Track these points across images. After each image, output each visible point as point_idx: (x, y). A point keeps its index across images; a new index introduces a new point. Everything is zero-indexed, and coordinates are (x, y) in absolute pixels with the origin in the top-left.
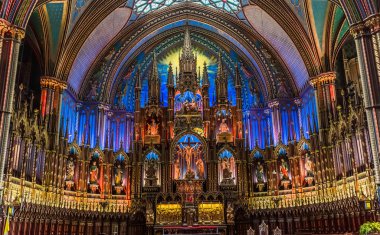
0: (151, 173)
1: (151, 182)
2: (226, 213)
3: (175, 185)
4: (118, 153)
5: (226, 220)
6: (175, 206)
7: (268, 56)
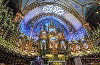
0: (44, 46)
1: (44, 48)
2: (65, 58)
3: (50, 49)
4: (34, 40)
5: (66, 59)
6: (51, 55)
7: (69, 24)
